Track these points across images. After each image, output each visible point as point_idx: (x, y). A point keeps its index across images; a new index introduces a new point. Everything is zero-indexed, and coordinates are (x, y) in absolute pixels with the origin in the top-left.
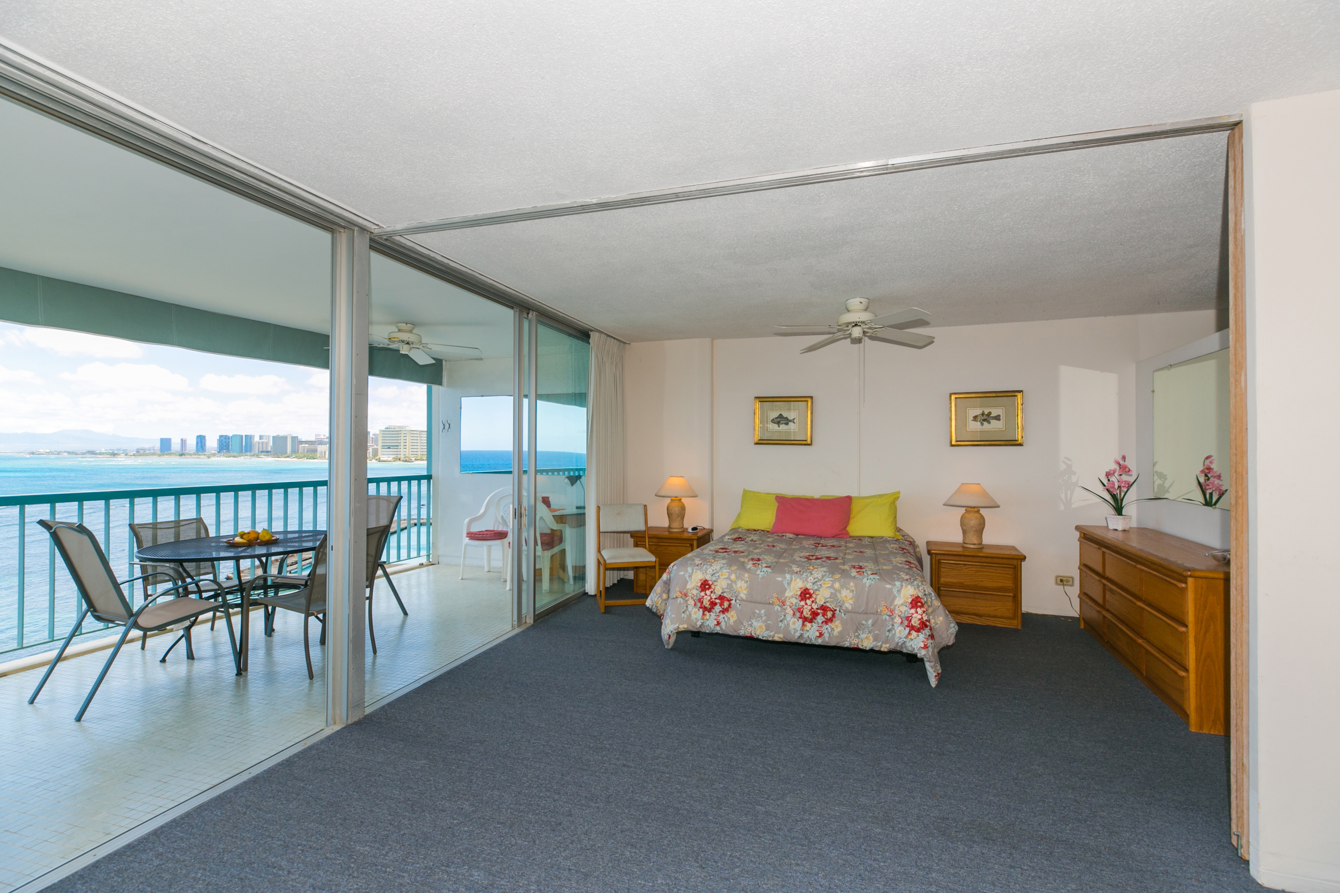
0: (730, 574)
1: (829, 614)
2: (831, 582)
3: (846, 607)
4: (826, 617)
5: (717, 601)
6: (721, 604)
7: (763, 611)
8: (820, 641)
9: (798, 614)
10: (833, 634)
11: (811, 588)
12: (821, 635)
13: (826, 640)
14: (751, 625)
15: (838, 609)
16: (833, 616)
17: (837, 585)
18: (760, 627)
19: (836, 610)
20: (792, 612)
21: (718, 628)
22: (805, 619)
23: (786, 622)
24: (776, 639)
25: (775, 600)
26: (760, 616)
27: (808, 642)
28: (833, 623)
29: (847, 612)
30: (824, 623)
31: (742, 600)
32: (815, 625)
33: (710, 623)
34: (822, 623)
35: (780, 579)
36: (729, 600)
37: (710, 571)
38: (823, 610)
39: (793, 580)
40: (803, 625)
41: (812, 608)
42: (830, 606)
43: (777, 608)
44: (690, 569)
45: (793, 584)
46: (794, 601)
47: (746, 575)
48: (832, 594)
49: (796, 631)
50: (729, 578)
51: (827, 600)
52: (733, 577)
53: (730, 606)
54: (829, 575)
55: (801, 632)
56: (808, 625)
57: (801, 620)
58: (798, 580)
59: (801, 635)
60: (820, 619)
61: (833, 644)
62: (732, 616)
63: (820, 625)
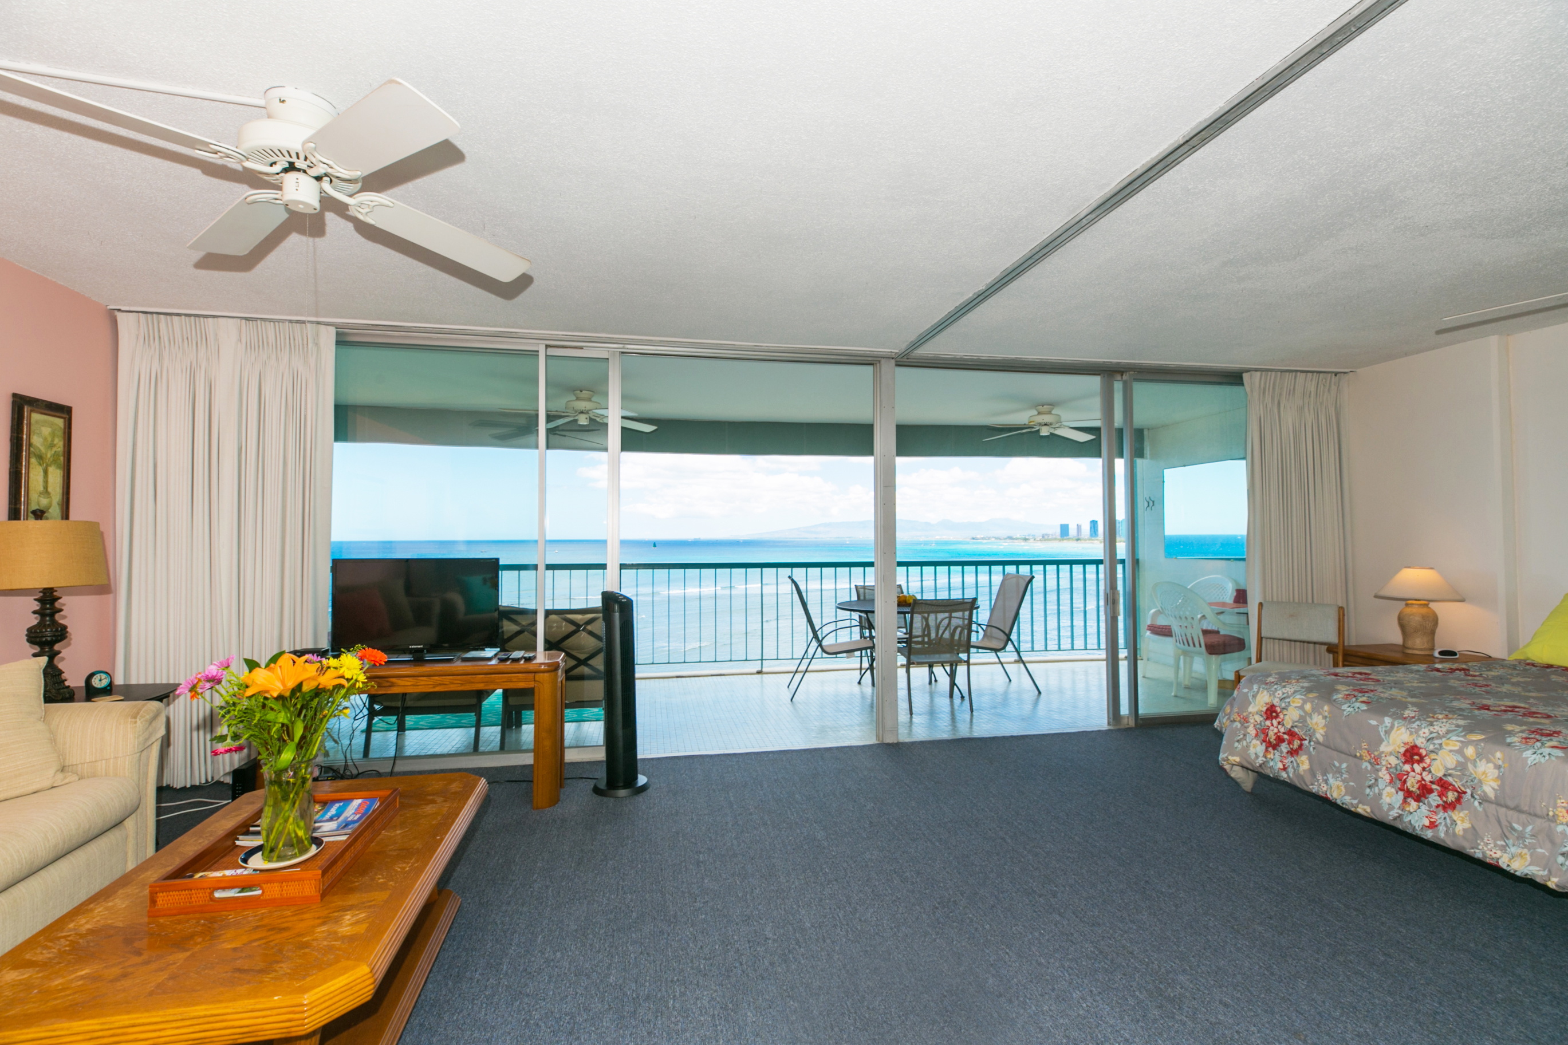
0: (1305, 702)
1: (1451, 796)
2: (1459, 744)
3: (1484, 792)
4: (1445, 799)
5: (1286, 737)
6: (1289, 743)
7: (1344, 765)
8: (1429, 835)
9: (1399, 784)
10: (1454, 829)
11: (1422, 746)
12: (1433, 825)
13: (1441, 835)
14: (1326, 781)
15: (1469, 791)
16: (1459, 800)
17: (1470, 751)
18: (1338, 787)
19: (1465, 793)
20: (1387, 777)
21: (1284, 775)
22: (1408, 794)
23: (1376, 790)
24: (1360, 810)
25: (1365, 753)
26: (1339, 771)
27: (1410, 831)
28: (1456, 812)
29: (1485, 800)
30: (1440, 808)
31: (1318, 742)
32: (1424, 808)
33: (1276, 763)
34: (1438, 806)
35: (1374, 722)
36: (1302, 740)
37: (1279, 693)
38: (1442, 786)
39: (1395, 729)
40: (1405, 801)
41: (1423, 779)
42: (1454, 783)
43: (1366, 765)
44: (1255, 687)
45: (1393, 734)
46: (1393, 761)
47: (1326, 708)
48: (1459, 763)
49: (1391, 807)
50: (1301, 708)
51: (1450, 772)
52: (1308, 707)
53: (1301, 746)
54: (1462, 732)
55: (1400, 812)
56: (1414, 804)
57: (1401, 794)
58: (1403, 729)
59: (1400, 816)
60: (1434, 799)
61: (1450, 843)
62: (1304, 763)
63: (1433, 809)
